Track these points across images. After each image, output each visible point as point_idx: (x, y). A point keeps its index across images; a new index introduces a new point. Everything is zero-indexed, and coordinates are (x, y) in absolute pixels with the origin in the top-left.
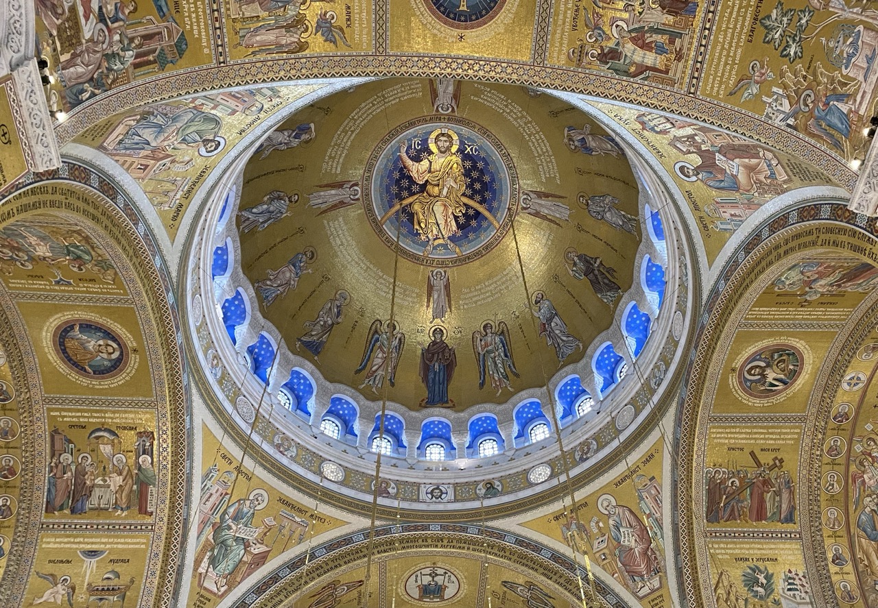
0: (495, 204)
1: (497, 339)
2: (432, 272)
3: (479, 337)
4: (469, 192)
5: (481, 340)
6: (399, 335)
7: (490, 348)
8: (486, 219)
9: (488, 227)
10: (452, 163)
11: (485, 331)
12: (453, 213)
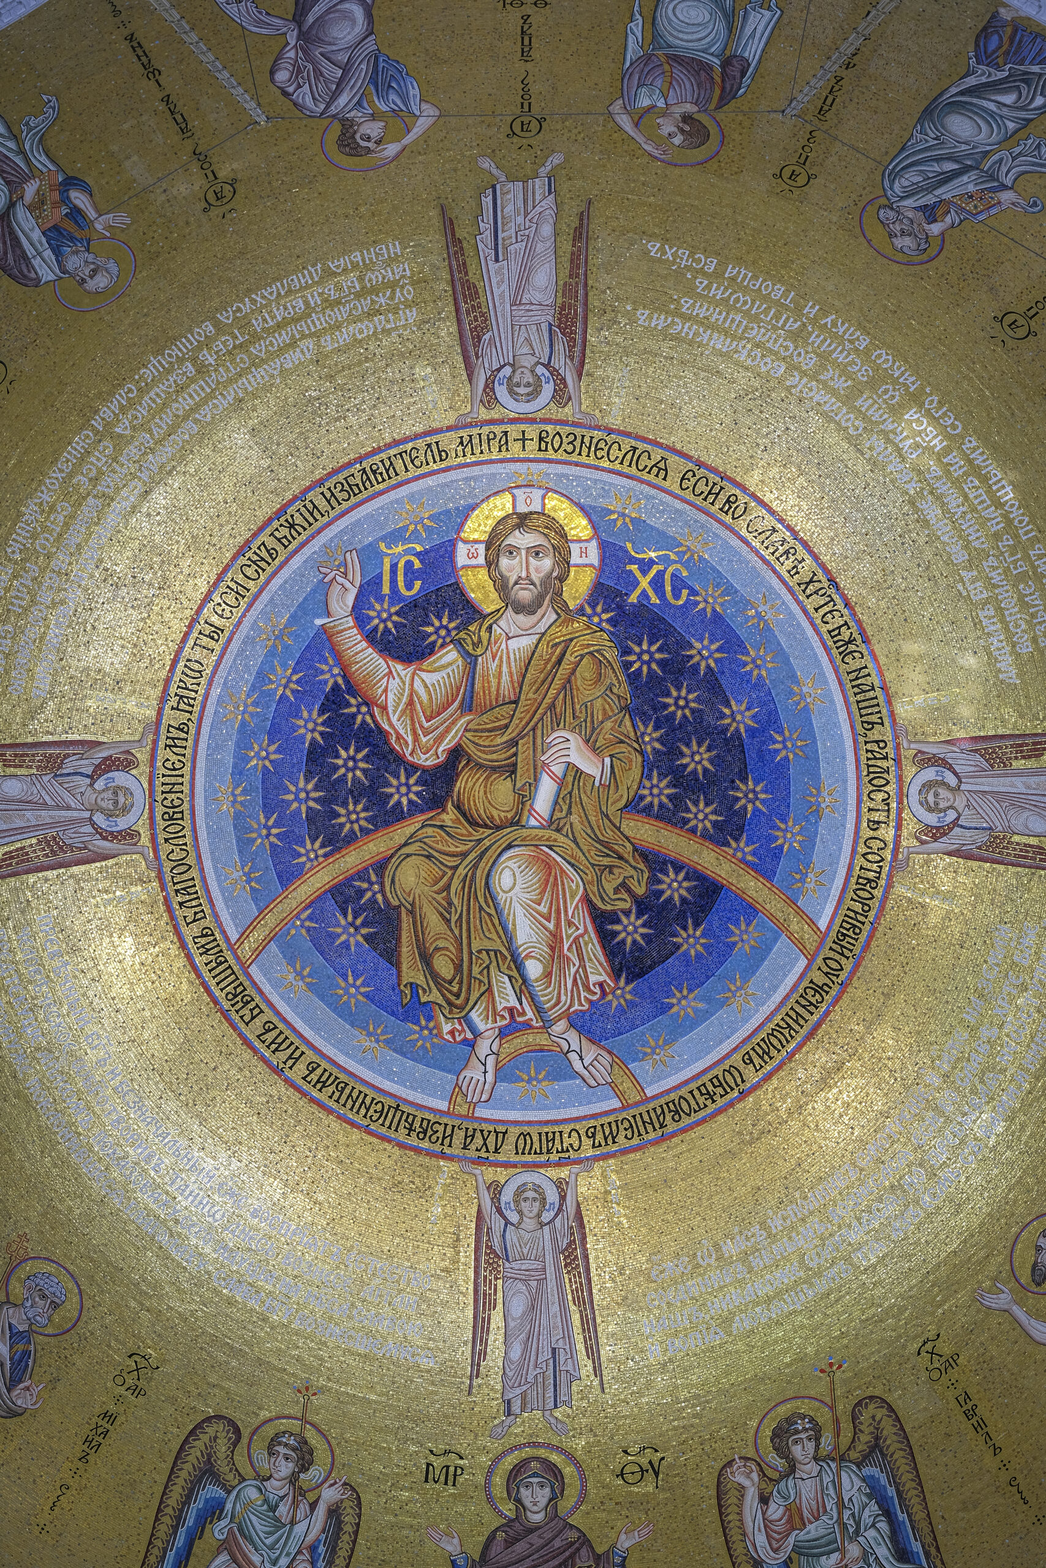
0: (789, 837)
1: (851, 1484)
2: (496, 1190)
3: (748, 1481)
4: (661, 790)
5: (764, 1500)
6: (329, 1495)
7: (814, 1530)
8: (750, 910)
9: (762, 951)
10: (570, 658)
11: (783, 1452)
12: (587, 900)
